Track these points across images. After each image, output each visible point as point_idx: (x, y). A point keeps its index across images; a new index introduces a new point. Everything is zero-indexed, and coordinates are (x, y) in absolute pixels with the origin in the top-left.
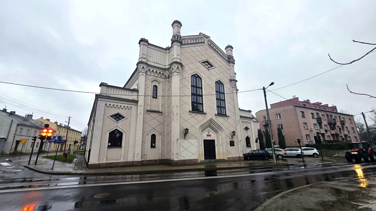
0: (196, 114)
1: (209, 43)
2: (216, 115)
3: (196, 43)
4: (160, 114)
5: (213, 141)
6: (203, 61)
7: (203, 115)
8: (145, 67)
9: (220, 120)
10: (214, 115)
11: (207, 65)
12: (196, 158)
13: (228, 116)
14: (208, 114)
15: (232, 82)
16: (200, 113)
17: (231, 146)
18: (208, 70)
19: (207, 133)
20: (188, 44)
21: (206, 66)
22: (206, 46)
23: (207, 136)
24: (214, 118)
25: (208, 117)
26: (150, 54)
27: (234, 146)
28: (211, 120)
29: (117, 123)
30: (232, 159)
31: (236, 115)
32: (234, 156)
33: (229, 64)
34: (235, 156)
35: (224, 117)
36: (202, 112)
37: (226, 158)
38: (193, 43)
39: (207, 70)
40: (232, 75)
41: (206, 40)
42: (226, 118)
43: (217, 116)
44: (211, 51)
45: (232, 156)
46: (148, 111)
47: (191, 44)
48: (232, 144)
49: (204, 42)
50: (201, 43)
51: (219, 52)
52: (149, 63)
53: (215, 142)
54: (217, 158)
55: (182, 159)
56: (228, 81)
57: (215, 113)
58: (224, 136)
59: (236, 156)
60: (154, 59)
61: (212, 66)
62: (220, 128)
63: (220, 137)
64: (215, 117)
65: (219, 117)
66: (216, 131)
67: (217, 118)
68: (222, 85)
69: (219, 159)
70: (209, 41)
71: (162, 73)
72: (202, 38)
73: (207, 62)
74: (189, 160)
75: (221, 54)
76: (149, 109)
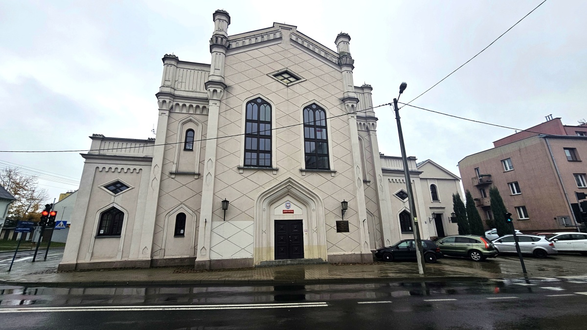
0: (252, 172)
1: (294, 38)
2: (301, 171)
3: (263, 42)
4: (196, 177)
5: (299, 223)
6: (277, 73)
7: (270, 173)
8: (168, 101)
9: (313, 181)
10: (298, 171)
11: (287, 79)
12: (249, 256)
13: (335, 172)
14: (281, 170)
15: (346, 102)
16: (263, 170)
17: (338, 231)
18: (288, 86)
19: (283, 207)
20: (244, 47)
21: (285, 80)
22: (286, 43)
23: (284, 213)
24: (298, 178)
25: (282, 177)
26: (180, 78)
27: (347, 230)
28: (290, 181)
29: (115, 196)
30: (341, 260)
31: (355, 167)
32: (346, 253)
33: (341, 68)
34: (350, 253)
35: (323, 174)
36: (269, 168)
37: (325, 258)
38: (256, 44)
39: (286, 87)
40: (345, 88)
41: (286, 34)
42: (328, 176)
43: (304, 174)
44: (297, 51)
45: (342, 253)
46: (171, 173)
47: (250, 45)
48: (342, 227)
49: (281, 38)
50: (275, 39)
51: (317, 51)
52: (177, 93)
53: (302, 224)
54: (307, 256)
55: (215, 257)
56: (338, 103)
57: (299, 168)
58: (321, 211)
59: (353, 252)
60: (187, 85)
61: (297, 79)
62: (313, 196)
63: (314, 214)
64: (299, 175)
65: (308, 174)
66: (305, 203)
67: (304, 177)
68: (322, 112)
69: (311, 257)
70: (293, 33)
71: (201, 106)
72: (277, 31)
73: (286, 72)
74: (232, 260)
75: (323, 54)
76: (174, 170)
